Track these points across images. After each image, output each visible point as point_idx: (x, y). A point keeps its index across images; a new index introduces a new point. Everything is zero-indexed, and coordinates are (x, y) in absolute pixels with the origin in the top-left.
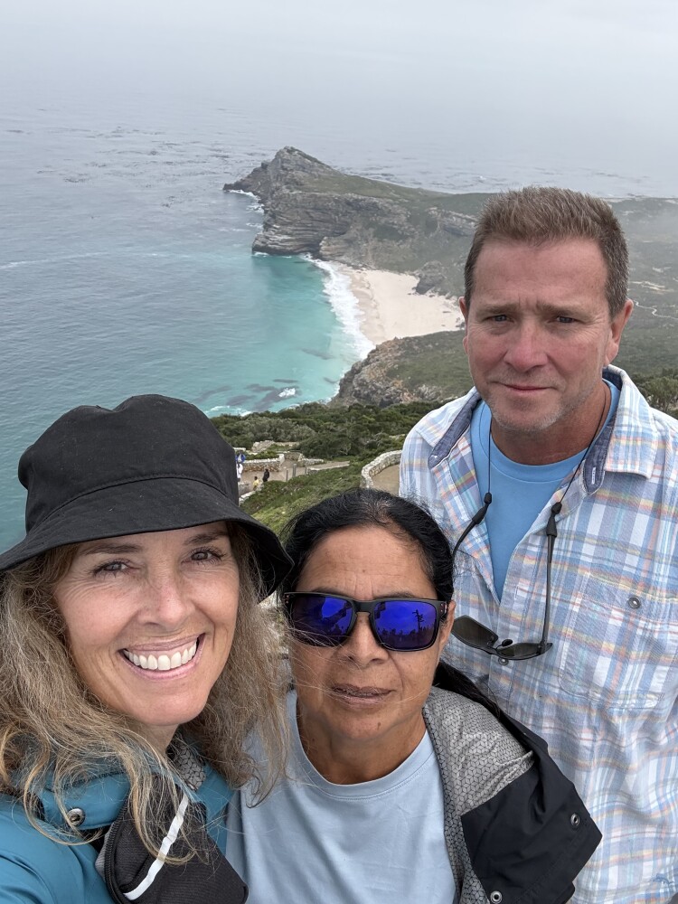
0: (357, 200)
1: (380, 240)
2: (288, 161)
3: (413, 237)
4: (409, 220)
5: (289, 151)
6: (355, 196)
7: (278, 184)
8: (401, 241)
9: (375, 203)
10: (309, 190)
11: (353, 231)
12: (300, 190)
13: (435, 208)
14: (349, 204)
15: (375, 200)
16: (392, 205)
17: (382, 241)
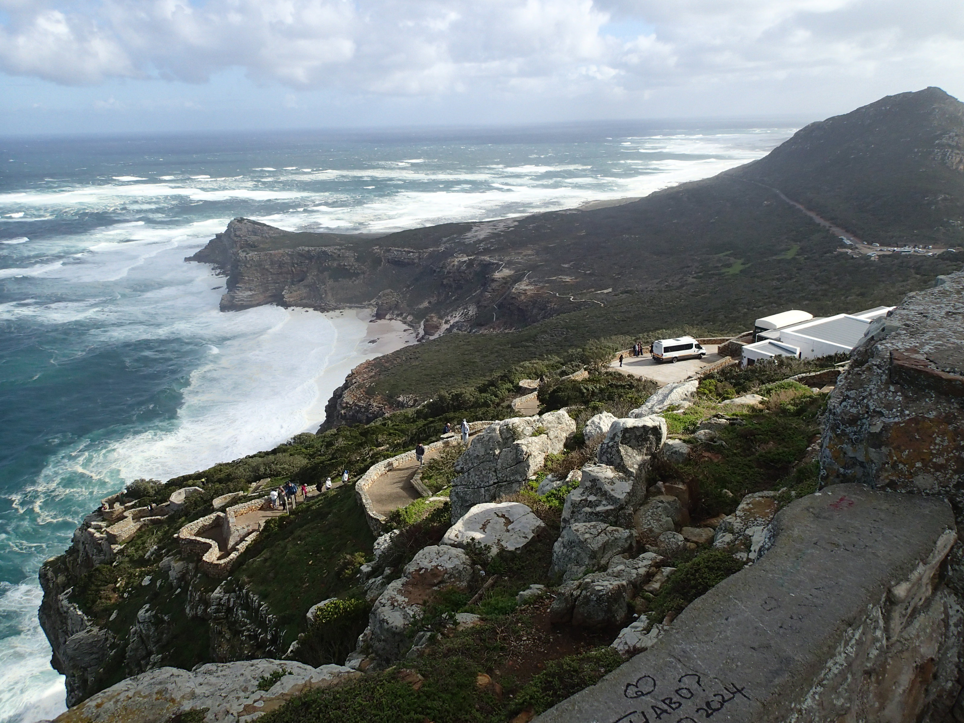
0: (308, 251)
1: (336, 280)
2: (240, 229)
3: (364, 273)
4: (357, 260)
5: (238, 221)
6: (306, 249)
7: (235, 250)
8: (354, 278)
9: (325, 251)
10: (264, 249)
11: (310, 278)
12: (255, 251)
13: (377, 247)
14: (301, 255)
15: (324, 249)
16: (339, 250)
17: (337, 281)
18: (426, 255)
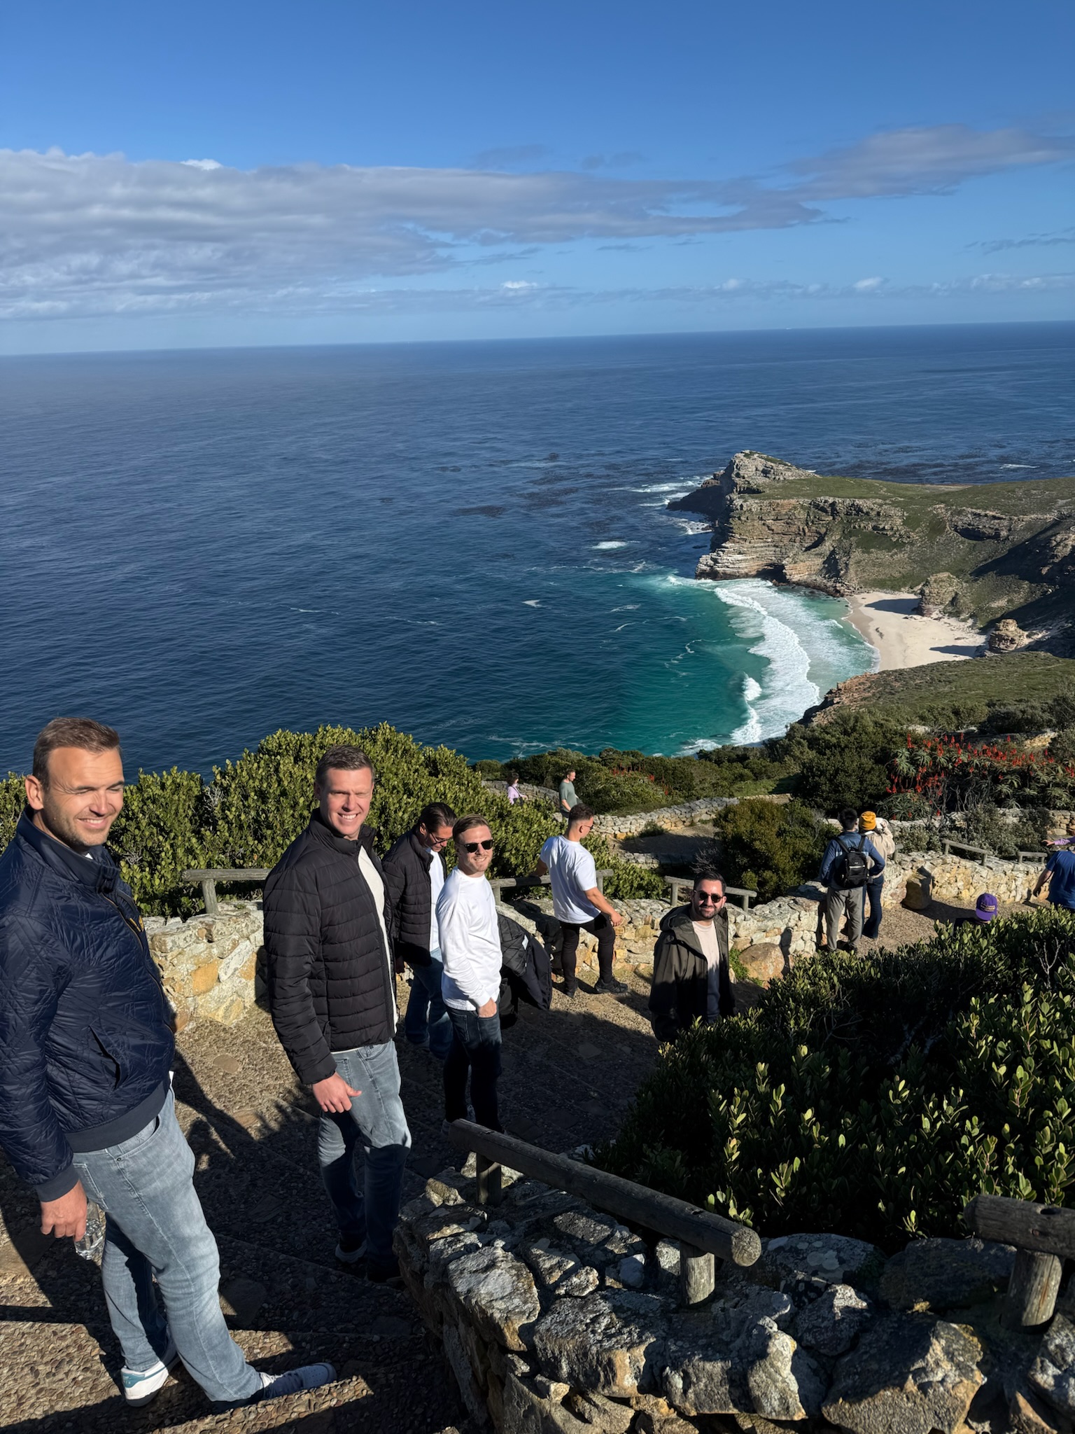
0: (833, 504)
1: (866, 550)
2: (746, 467)
3: (912, 544)
4: (905, 523)
8: (895, 550)
9: (858, 505)
11: (827, 544)
12: (757, 498)
13: (942, 505)
14: (823, 510)
15: (857, 502)
16: (881, 505)
17: (869, 553)
18: (1020, 525)
